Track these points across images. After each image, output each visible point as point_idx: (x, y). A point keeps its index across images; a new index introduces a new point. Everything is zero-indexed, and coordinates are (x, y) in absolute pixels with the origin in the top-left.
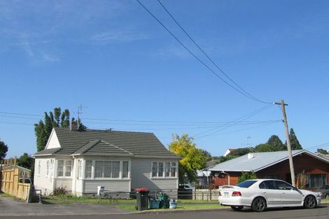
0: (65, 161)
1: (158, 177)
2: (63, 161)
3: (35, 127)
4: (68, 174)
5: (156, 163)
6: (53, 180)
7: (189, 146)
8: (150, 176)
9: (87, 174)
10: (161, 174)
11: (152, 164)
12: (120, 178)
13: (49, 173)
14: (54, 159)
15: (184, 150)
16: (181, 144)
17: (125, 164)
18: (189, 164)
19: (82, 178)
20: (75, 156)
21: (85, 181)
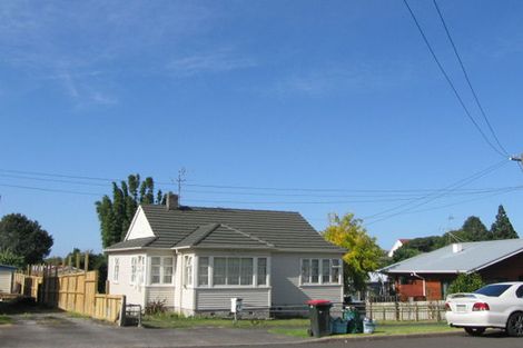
0: (162, 258)
1: (310, 284)
2: (158, 259)
3: (96, 206)
4: (168, 280)
5: (308, 261)
6: (143, 290)
7: (354, 233)
8: (298, 281)
9: (202, 280)
10: (315, 279)
11: (301, 263)
12: (254, 285)
13: (137, 279)
14: (144, 256)
15: (348, 239)
16: (342, 230)
17: (262, 261)
18: (357, 263)
19: (192, 286)
20: (179, 250)
21: (197, 291)
